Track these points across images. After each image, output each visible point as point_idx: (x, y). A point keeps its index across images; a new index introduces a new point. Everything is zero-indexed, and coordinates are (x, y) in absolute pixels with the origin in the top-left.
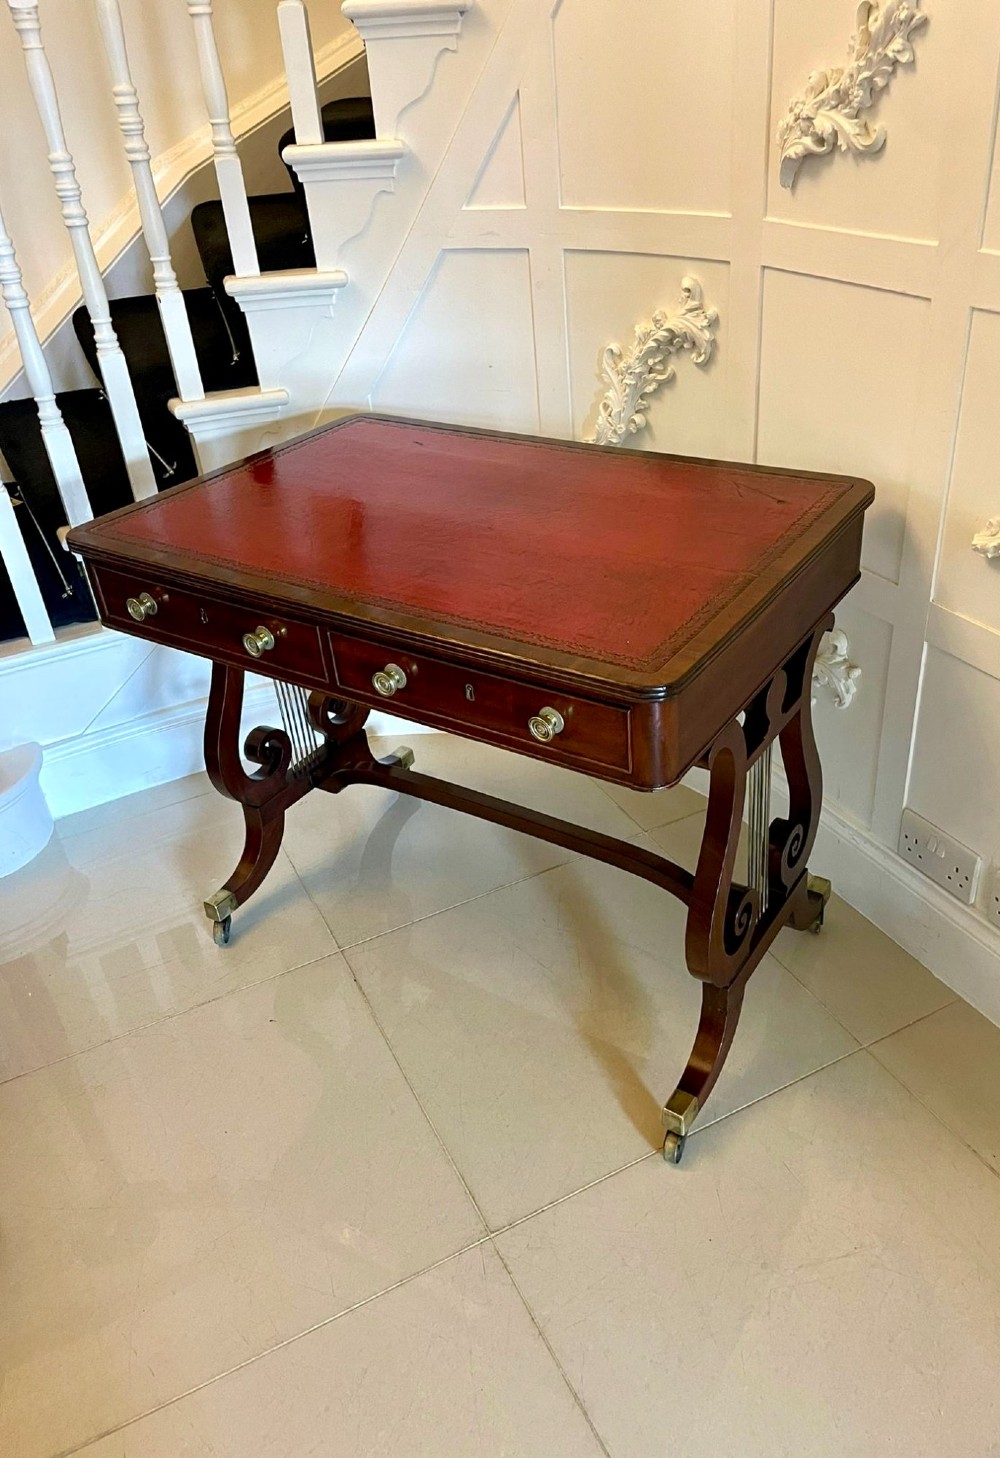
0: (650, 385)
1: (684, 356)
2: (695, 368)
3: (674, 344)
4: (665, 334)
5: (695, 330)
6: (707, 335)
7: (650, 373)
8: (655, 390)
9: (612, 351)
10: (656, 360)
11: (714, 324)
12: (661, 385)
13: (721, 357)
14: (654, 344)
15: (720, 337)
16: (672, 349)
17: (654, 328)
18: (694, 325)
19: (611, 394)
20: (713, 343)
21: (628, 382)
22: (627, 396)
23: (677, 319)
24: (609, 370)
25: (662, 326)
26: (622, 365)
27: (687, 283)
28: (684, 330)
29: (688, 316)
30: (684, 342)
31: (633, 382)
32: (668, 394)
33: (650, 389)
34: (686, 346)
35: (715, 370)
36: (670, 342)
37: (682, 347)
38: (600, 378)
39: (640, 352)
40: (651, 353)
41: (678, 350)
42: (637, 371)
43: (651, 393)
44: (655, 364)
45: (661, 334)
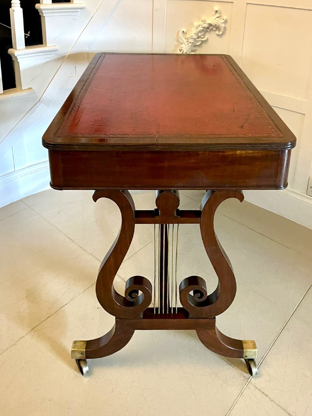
0: (198, 42)
1: (212, 33)
2: (216, 36)
3: (210, 28)
4: (208, 25)
5: (220, 24)
6: (223, 25)
7: (198, 38)
8: (200, 44)
9: (183, 32)
10: (202, 34)
11: (226, 22)
12: (203, 42)
13: (227, 32)
14: (202, 29)
15: (228, 26)
16: (208, 30)
17: (202, 23)
18: (220, 22)
19: (183, 46)
20: (225, 28)
21: (191, 41)
22: (190, 46)
23: (212, 20)
24: (182, 37)
25: (206, 22)
26: (188, 36)
27: (216, 9)
28: (215, 24)
29: (217, 19)
30: (213, 28)
31: (193, 41)
32: (204, 45)
33: (199, 43)
34: (214, 29)
35: (224, 37)
36: (208, 28)
37: (212, 29)
38: (177, 40)
39: (197, 31)
40: (200, 31)
41: (210, 30)
42: (195, 38)
43: (199, 45)
44: (201, 35)
45: (206, 25)
